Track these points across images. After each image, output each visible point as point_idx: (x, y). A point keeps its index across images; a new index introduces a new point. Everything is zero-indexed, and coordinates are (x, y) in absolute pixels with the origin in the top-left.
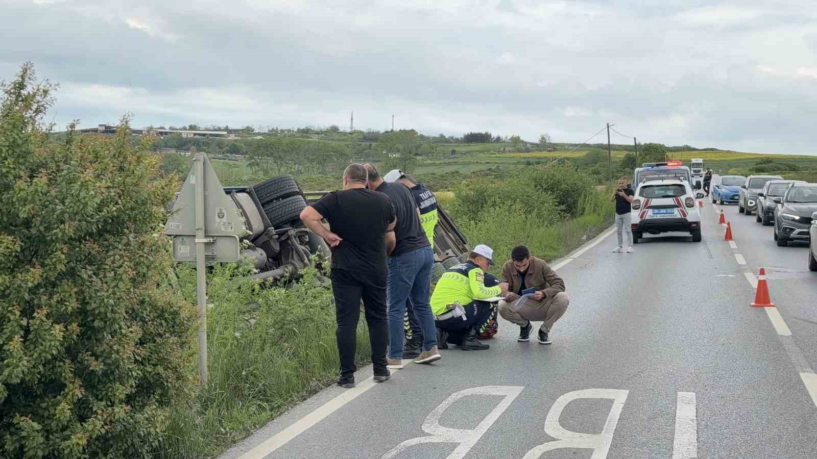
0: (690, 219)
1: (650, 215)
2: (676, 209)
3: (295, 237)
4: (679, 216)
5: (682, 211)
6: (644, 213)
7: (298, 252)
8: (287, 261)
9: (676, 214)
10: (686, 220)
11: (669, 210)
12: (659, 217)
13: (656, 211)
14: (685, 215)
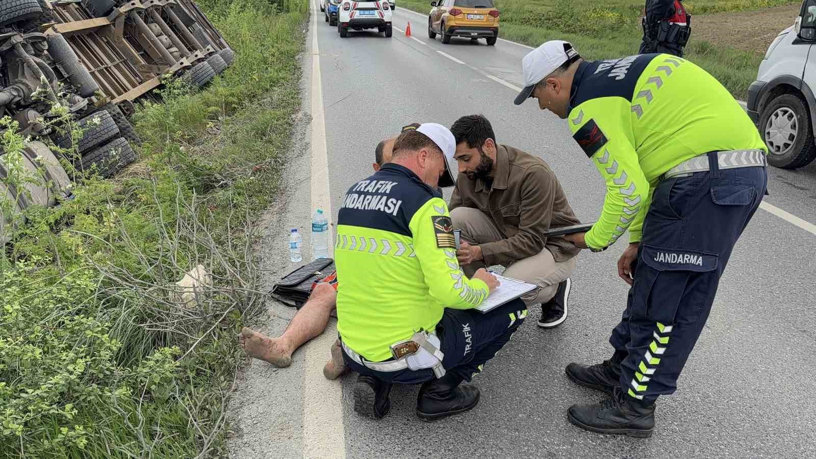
0: (386, 19)
1: (357, 15)
2: (376, 11)
3: (24, 46)
4: (378, 17)
5: (380, 13)
6: (353, 13)
7: (30, 66)
8: (16, 80)
9: (376, 15)
10: (383, 20)
11: (371, 12)
12: (364, 17)
13: (362, 12)
14: (382, 16)
